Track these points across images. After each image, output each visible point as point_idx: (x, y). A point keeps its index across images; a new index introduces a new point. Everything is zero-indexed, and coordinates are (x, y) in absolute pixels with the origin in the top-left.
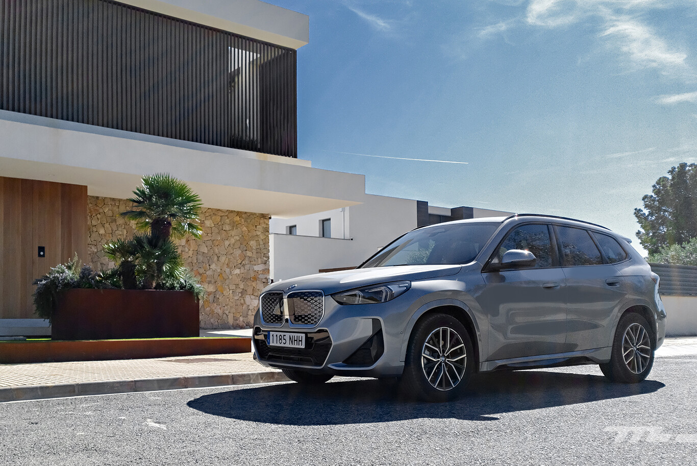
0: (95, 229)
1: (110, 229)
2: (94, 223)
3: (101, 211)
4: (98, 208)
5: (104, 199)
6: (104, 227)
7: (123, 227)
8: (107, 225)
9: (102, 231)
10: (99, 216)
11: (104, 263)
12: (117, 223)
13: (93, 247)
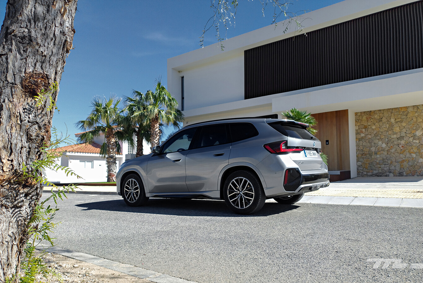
0: (370, 127)
1: (379, 125)
2: (369, 124)
3: (373, 117)
4: (371, 116)
5: (374, 111)
6: (375, 125)
7: (386, 123)
8: (377, 124)
9: (374, 127)
10: (372, 120)
11: (376, 143)
12: (383, 122)
13: (369, 136)
